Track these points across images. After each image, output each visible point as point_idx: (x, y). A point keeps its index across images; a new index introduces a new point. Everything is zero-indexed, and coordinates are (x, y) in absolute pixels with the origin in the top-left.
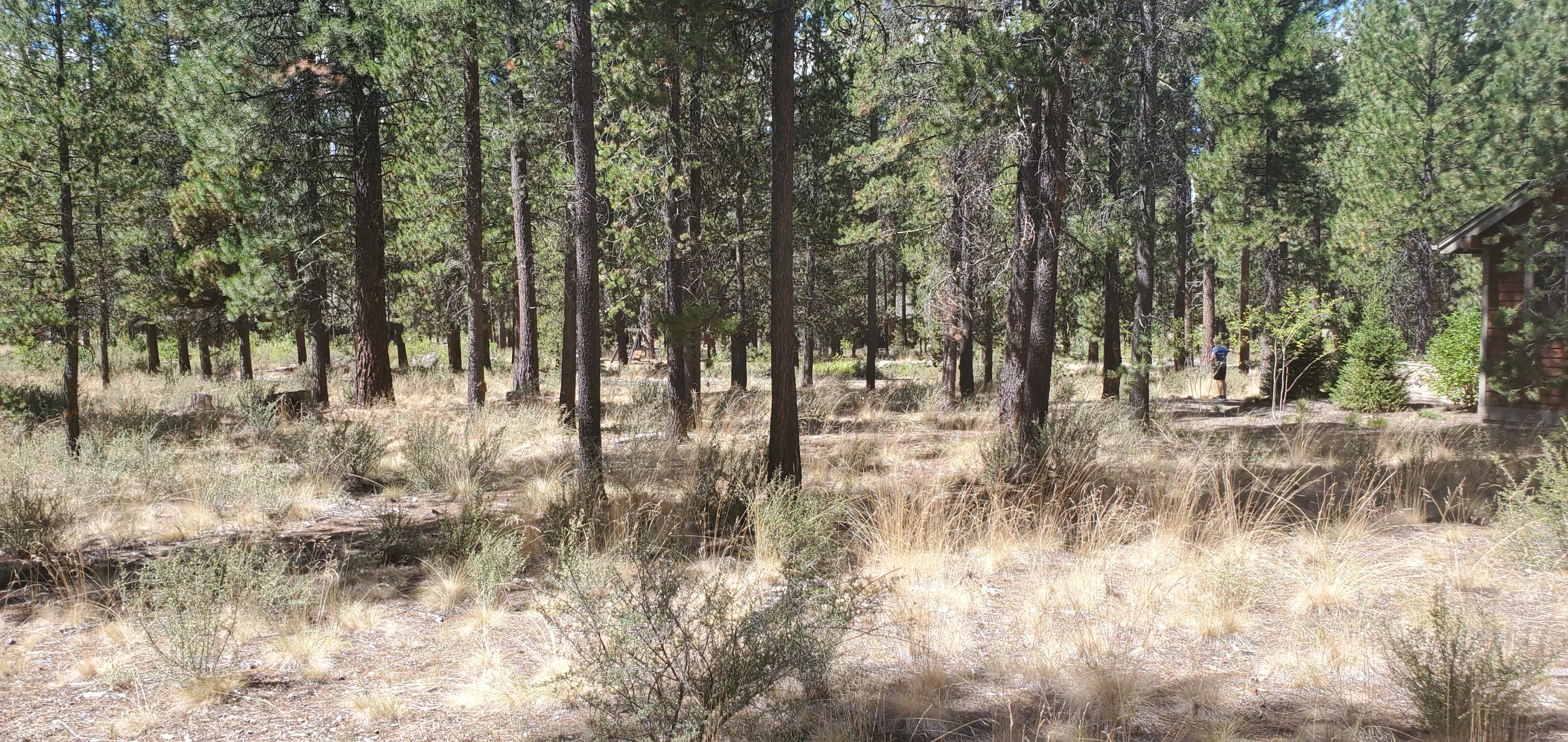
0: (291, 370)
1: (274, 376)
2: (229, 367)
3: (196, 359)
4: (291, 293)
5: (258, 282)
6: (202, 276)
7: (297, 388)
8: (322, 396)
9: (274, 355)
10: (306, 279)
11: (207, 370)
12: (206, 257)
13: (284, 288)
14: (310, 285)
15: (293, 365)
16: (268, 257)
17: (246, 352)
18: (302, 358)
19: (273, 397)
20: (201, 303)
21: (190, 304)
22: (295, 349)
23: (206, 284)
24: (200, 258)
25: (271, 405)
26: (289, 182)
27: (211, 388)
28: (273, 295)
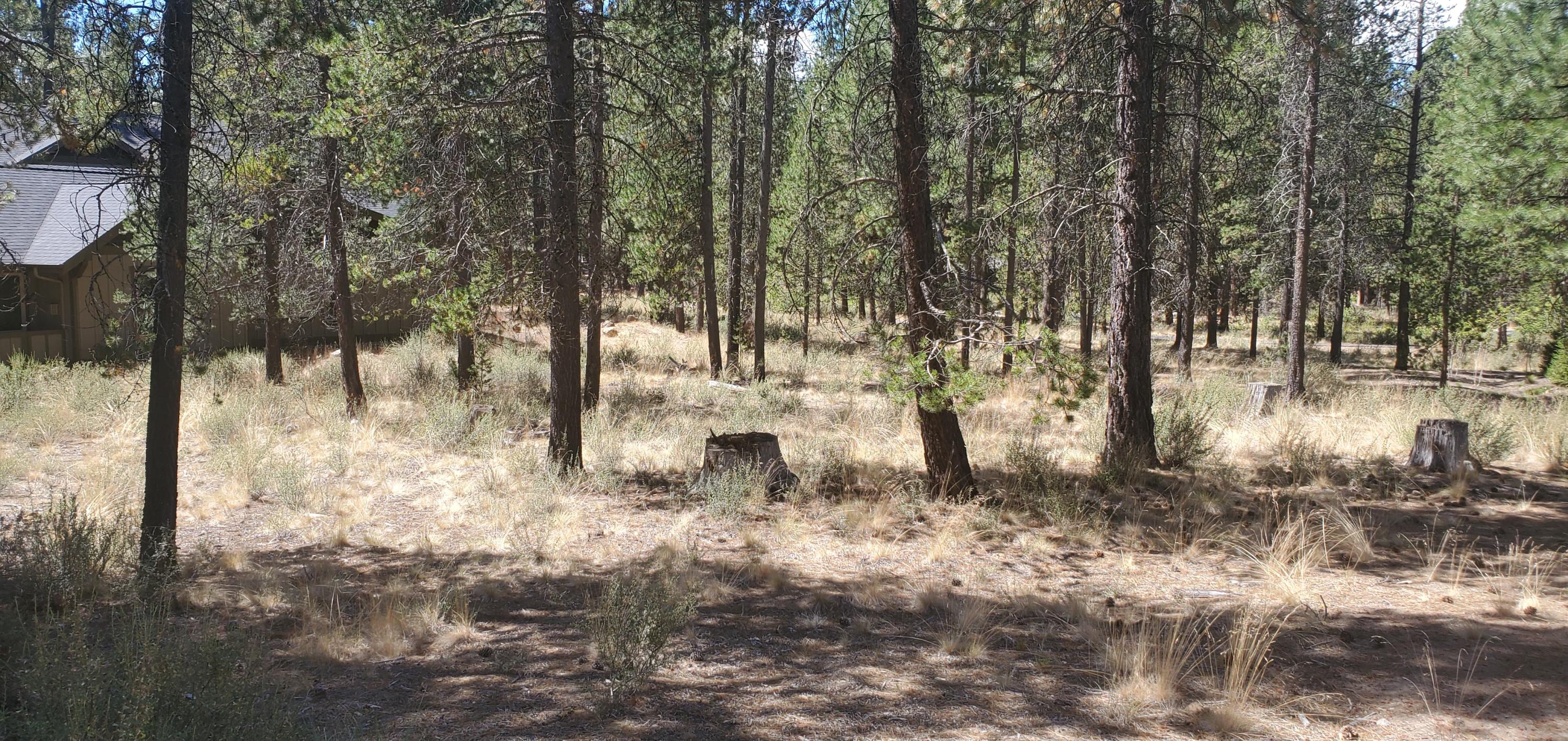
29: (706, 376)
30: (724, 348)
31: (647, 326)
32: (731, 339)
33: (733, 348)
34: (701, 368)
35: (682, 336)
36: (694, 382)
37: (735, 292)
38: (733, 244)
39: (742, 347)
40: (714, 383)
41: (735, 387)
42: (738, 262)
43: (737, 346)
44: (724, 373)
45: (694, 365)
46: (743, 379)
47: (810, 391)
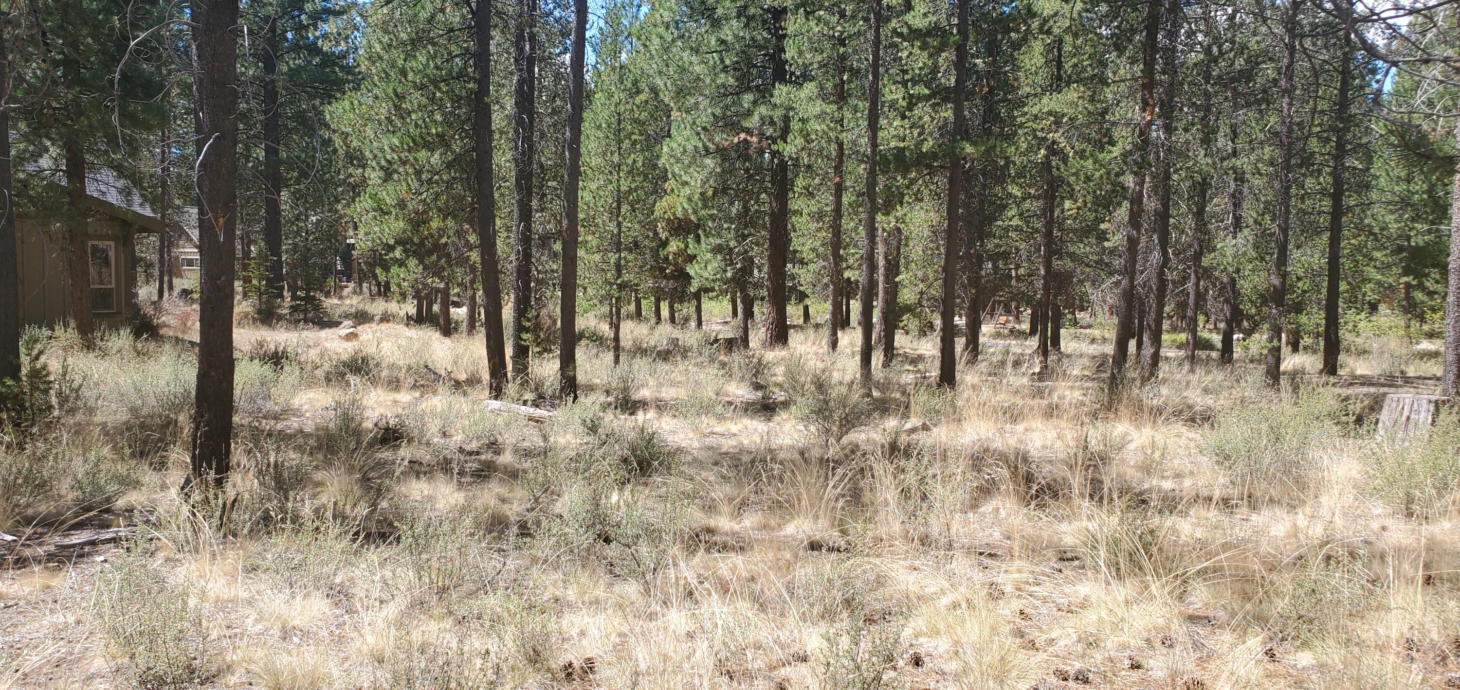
0: (727, 323)
1: (716, 327)
2: (687, 320)
3: (665, 312)
4: (729, 275)
5: (709, 268)
6: (674, 259)
7: (731, 335)
8: (745, 340)
9: (716, 311)
10: (738, 266)
11: (672, 320)
12: (678, 246)
13: (725, 271)
14: (741, 269)
15: (728, 319)
16: (717, 250)
17: (699, 310)
18: (735, 313)
19: (716, 341)
20: (672, 277)
21: (666, 277)
22: (730, 307)
23: (676, 264)
24: (674, 246)
25: (715, 346)
26: (732, 203)
27: (677, 333)
28: (718, 276)
29: (482, 394)
30: (509, 351)
31: (402, 329)
32: (517, 338)
33: (521, 352)
34: (473, 381)
35: (447, 341)
36: (462, 404)
37: (524, 272)
38: (520, 203)
39: (534, 349)
40: (496, 404)
41: (532, 410)
42: (528, 228)
43: (527, 349)
44: (511, 388)
45: (463, 377)
46: (541, 397)
47: (651, 414)
